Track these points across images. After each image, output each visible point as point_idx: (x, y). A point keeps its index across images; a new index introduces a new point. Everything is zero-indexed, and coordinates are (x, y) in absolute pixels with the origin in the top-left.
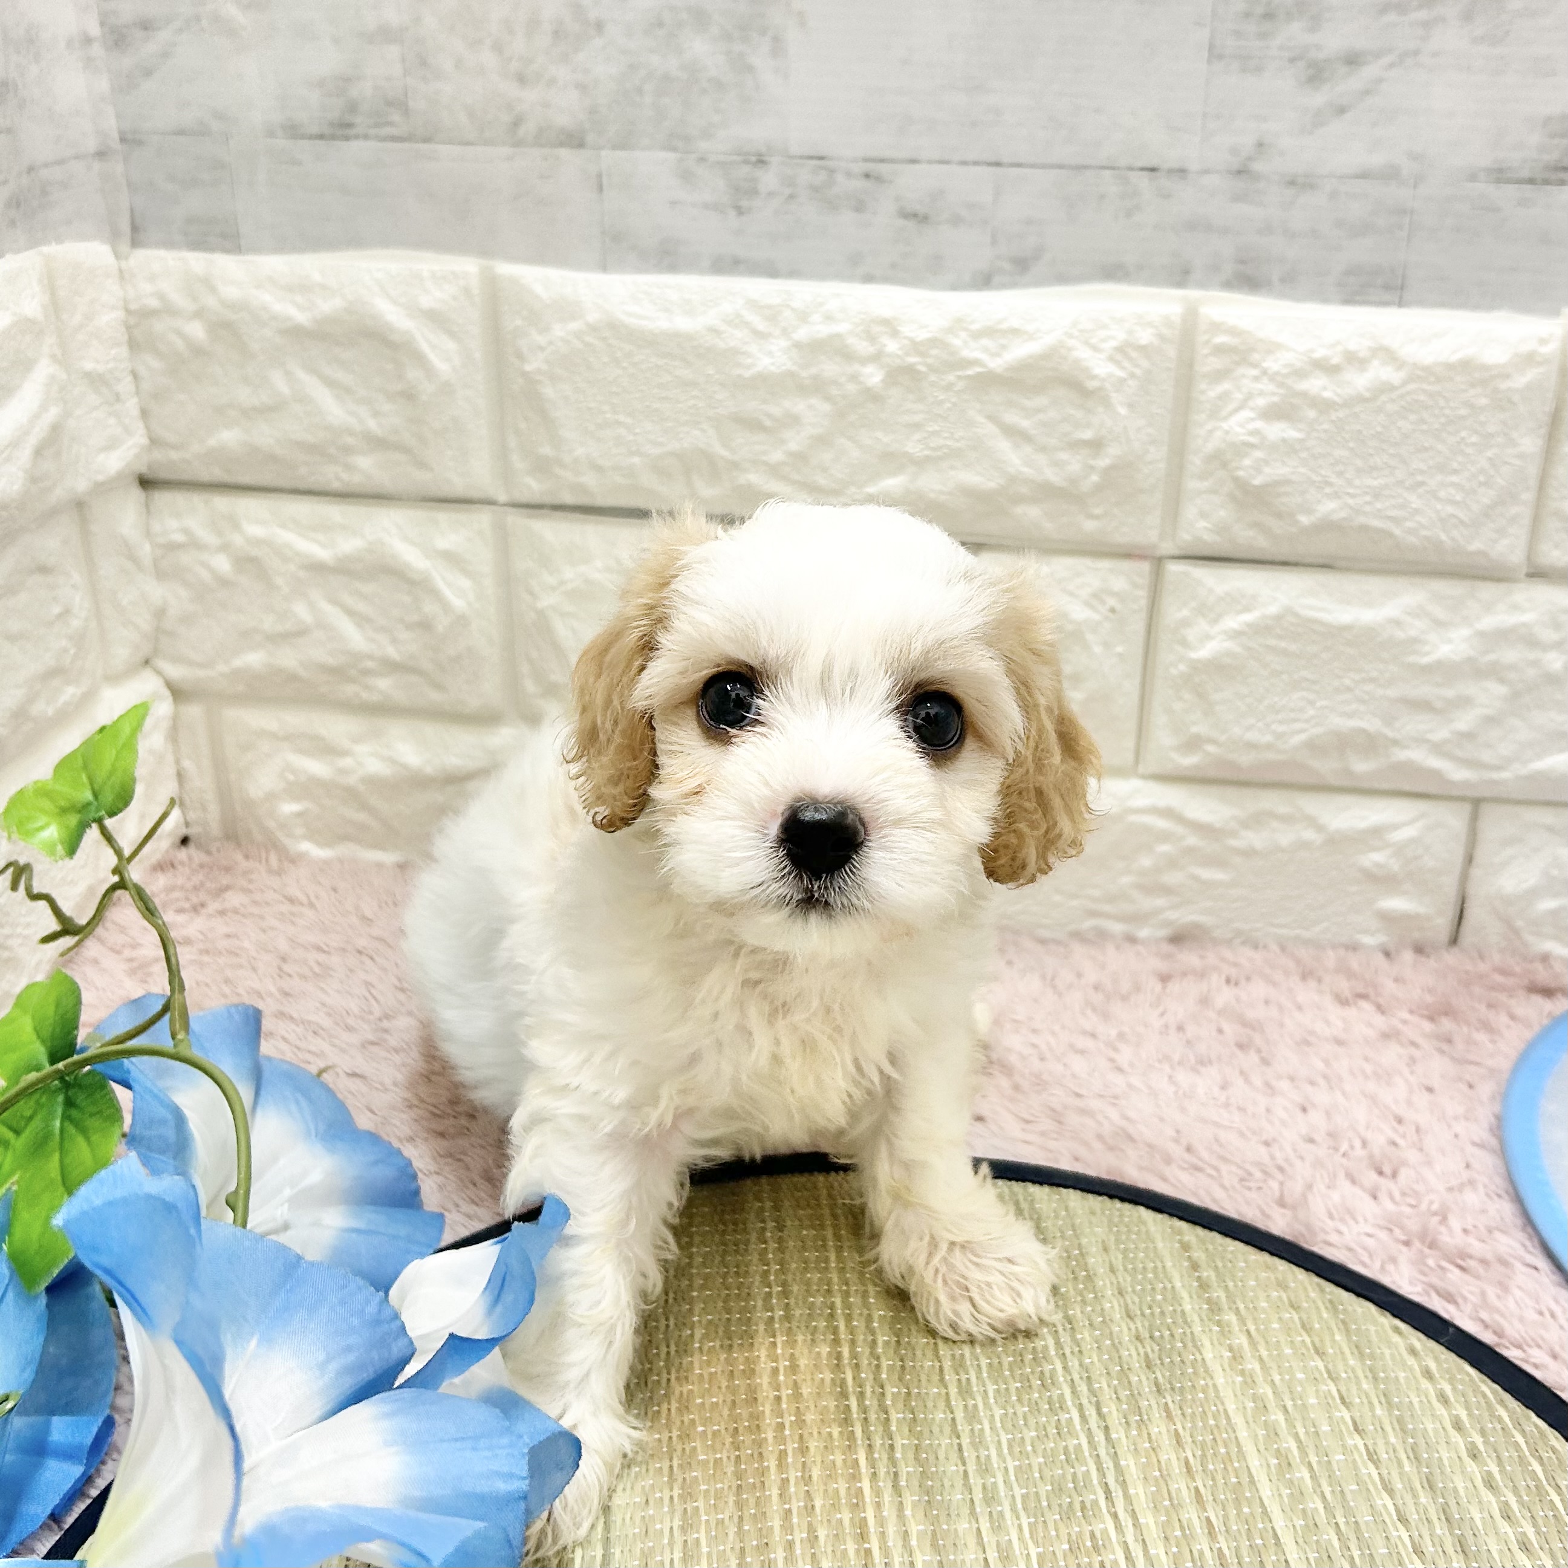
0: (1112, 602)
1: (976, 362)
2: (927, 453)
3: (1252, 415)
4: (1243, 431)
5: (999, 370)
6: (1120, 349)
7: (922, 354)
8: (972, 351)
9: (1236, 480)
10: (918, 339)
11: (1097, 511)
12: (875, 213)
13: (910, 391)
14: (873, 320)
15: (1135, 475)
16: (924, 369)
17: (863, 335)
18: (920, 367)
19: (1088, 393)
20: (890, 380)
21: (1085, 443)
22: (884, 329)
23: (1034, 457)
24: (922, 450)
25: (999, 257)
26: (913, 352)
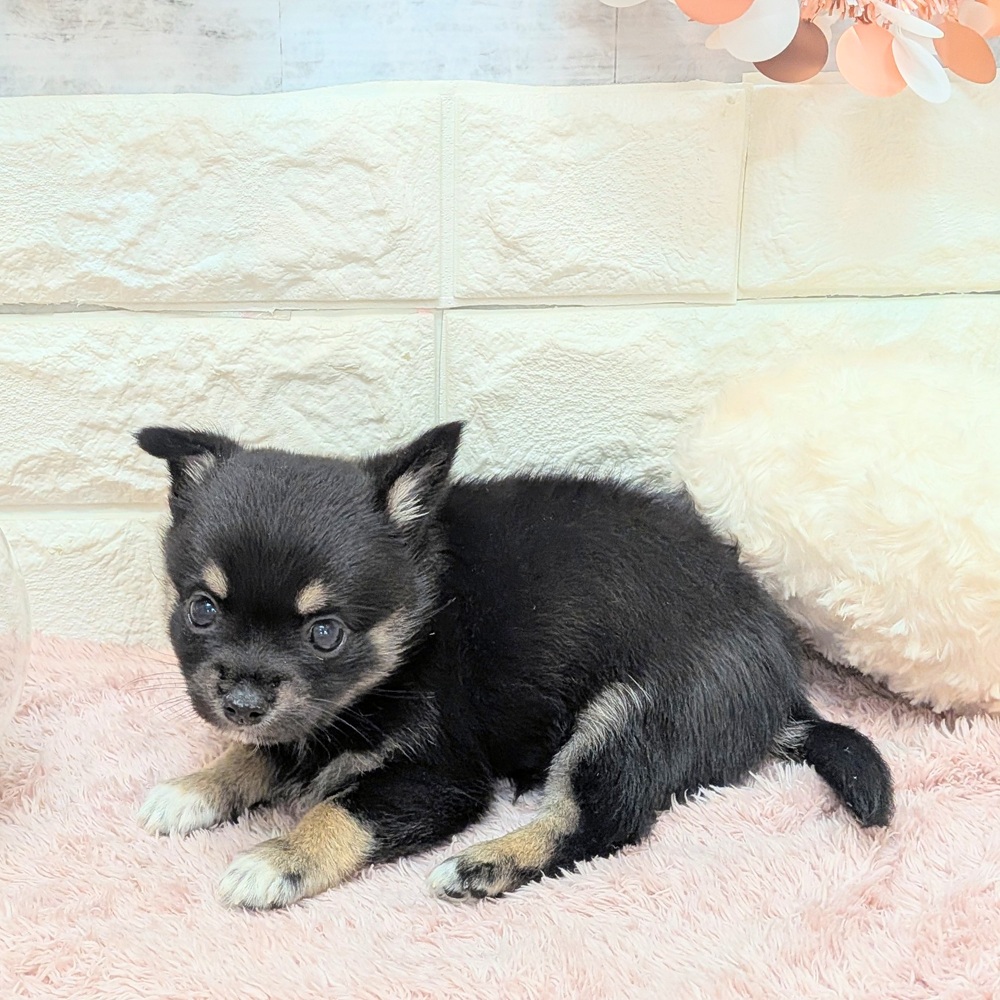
0: (404, 350)
2: (241, 230)
3: (507, 178)
4: (501, 192)
5: (295, 155)
6: (393, 131)
7: (230, 147)
8: (270, 140)
9: (497, 234)
11: (386, 272)
12: (180, 33)
13: (222, 178)
14: (186, 121)
15: (415, 237)
16: (233, 158)
17: (179, 134)
18: (228, 157)
19: (370, 169)
20: (205, 170)
21: (373, 212)
22: (197, 127)
23: (330, 228)
24: (236, 228)
25: (286, 63)
26: (222, 144)
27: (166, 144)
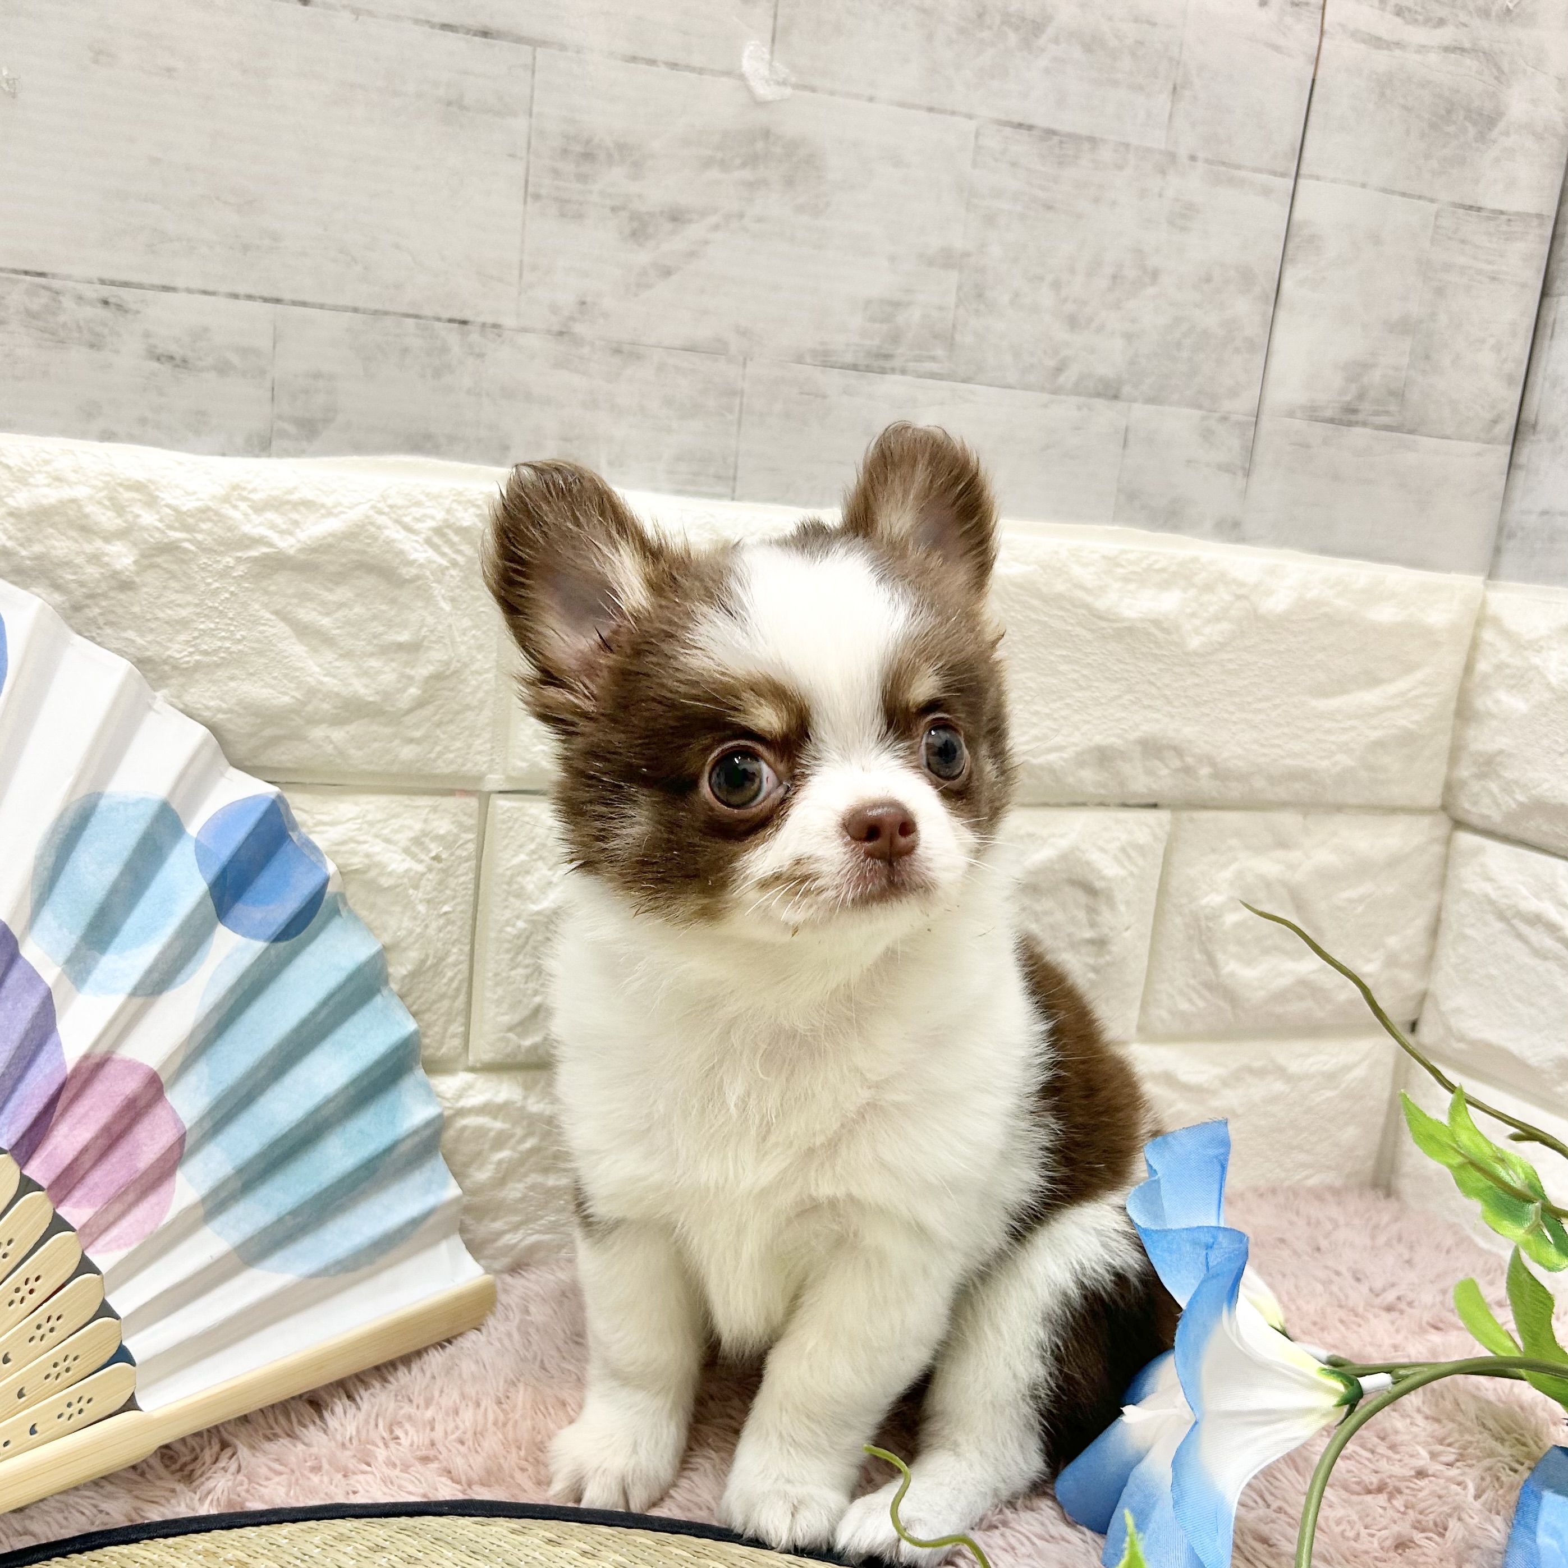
1: (261, 541)
2: (197, 658)
5: (291, 552)
6: (438, 531)
7: (190, 528)
8: (254, 526)
10: (184, 509)
12: (117, 352)
13: (173, 576)
14: (121, 485)
15: (461, 687)
16: (192, 548)
17: (107, 503)
18: (187, 545)
19: (401, 583)
20: (145, 562)
21: (400, 647)
22: (136, 495)
23: (337, 664)
24: (191, 654)
25: (280, 417)
26: (177, 525)
27: (86, 516)
